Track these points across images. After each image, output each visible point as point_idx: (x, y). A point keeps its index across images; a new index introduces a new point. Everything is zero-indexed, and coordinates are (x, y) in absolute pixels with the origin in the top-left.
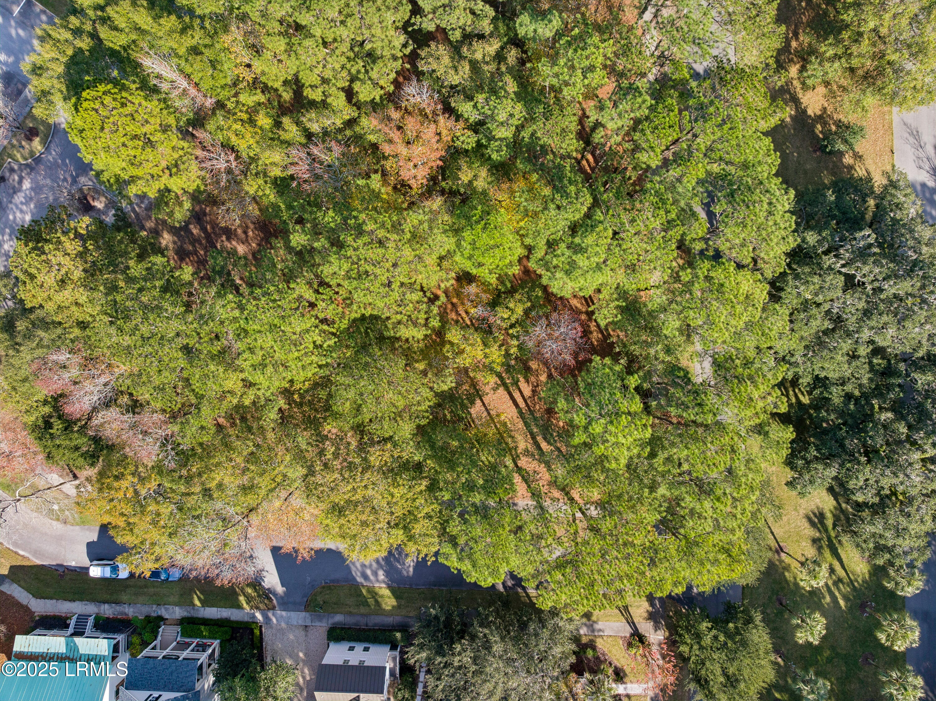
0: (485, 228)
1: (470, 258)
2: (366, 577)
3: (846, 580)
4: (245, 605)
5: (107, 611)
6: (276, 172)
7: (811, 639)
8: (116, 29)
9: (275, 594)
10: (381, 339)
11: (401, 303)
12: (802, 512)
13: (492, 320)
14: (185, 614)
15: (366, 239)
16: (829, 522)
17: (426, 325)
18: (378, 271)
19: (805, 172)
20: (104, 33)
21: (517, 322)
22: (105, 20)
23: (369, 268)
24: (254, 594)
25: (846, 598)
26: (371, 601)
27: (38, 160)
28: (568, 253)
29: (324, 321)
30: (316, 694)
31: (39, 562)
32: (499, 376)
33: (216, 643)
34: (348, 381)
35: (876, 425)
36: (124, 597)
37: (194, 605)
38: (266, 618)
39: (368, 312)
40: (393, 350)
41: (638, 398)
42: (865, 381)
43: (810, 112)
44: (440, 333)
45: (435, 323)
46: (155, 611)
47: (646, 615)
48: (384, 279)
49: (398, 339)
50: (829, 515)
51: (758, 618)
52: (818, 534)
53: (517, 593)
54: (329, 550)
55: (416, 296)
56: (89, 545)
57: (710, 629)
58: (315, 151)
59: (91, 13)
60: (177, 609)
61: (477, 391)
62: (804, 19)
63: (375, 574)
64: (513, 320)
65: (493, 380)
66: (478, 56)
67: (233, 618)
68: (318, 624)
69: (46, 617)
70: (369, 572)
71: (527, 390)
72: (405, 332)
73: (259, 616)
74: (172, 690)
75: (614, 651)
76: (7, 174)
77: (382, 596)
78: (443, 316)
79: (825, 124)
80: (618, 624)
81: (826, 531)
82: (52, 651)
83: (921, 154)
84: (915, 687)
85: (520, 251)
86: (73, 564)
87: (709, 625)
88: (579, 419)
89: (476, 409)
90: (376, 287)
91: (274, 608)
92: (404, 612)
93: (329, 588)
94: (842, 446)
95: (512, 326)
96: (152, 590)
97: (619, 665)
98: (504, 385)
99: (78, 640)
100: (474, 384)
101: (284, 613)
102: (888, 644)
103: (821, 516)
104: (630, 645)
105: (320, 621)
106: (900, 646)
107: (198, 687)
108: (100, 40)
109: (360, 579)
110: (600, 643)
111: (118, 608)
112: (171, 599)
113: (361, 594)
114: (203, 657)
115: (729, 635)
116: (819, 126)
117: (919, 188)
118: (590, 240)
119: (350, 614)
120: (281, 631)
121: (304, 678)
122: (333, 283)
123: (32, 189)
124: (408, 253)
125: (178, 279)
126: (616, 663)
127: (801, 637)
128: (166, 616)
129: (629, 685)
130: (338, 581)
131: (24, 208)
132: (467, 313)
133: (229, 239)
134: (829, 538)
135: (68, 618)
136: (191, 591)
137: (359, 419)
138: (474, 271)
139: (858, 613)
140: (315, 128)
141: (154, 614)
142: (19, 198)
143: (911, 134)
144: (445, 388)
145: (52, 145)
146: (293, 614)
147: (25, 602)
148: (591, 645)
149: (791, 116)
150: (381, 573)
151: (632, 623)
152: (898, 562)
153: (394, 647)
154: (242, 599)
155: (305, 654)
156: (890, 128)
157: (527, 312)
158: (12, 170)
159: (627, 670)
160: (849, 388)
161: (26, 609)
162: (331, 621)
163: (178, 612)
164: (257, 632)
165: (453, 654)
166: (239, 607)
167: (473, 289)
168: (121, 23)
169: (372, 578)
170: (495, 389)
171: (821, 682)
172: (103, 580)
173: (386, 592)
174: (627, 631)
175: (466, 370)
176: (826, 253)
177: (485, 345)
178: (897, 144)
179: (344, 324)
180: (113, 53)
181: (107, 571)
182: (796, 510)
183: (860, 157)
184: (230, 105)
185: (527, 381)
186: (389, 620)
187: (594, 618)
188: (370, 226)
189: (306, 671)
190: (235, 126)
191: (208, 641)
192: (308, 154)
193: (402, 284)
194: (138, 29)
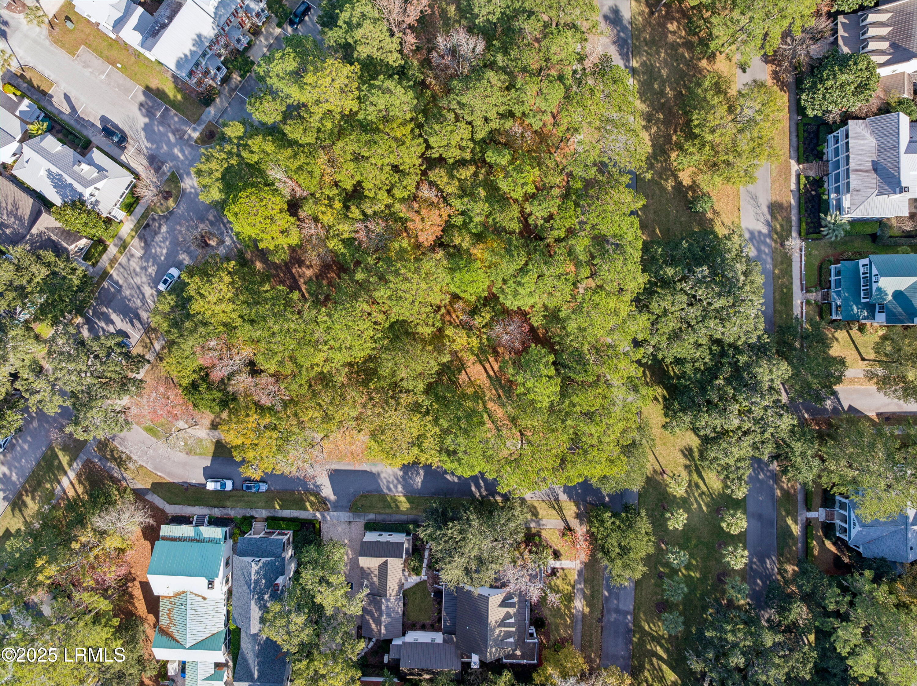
0: (468, 271)
1: (459, 287)
2: (389, 489)
3: (707, 493)
4: (309, 508)
5: (217, 512)
6: (346, 236)
7: (677, 526)
8: (252, 152)
9: (329, 501)
10: (407, 333)
11: (419, 313)
12: (678, 447)
13: (472, 323)
14: (269, 514)
15: (401, 278)
16: (696, 454)
17: (433, 325)
18: (407, 296)
19: (681, 223)
20: (244, 154)
21: (486, 324)
22: (245, 146)
23: (403, 294)
24: (316, 501)
25: (707, 505)
26: (393, 505)
27: (171, 213)
28: (514, 285)
29: (375, 323)
30: (360, 559)
31: (171, 480)
32: (477, 356)
33: (291, 532)
34: (389, 357)
35: (712, 388)
36: (229, 504)
37: (275, 508)
38: (323, 516)
39: (401, 318)
40: (415, 339)
41: (553, 368)
42: (707, 360)
43: (684, 183)
44: (440, 330)
45: (438, 324)
46: (249, 512)
47: (574, 515)
48: (410, 300)
49: (418, 333)
50: (695, 450)
51: (643, 513)
52: (688, 463)
53: (489, 500)
54: (366, 472)
55: (428, 309)
56: (205, 469)
57: (611, 517)
58: (369, 225)
59: (235, 141)
60: (264, 511)
61: (462, 365)
62: (681, 122)
63: (396, 487)
64: (484, 323)
65: (472, 358)
66: (463, 177)
67: (301, 517)
68: (358, 520)
69: (177, 516)
70: (391, 486)
71: (496, 367)
72: (420, 330)
73: (318, 515)
74: (267, 557)
75: (553, 539)
76: (151, 222)
77: (400, 502)
78: (442, 319)
79: (694, 191)
80: (556, 521)
81: (694, 460)
82: (185, 535)
83: (759, 211)
84: (742, 556)
85: (487, 283)
86: (194, 481)
87: (610, 514)
88: (520, 379)
89: (462, 378)
90: (406, 304)
91: (328, 510)
92: (414, 512)
93: (365, 496)
94: (693, 401)
95: (483, 327)
96: (247, 499)
97: (556, 548)
98: (481, 362)
99: (201, 529)
100: (461, 360)
101: (335, 513)
102: (728, 530)
103: (690, 450)
104: (564, 534)
105: (359, 518)
106: (734, 531)
107: (283, 555)
108: (243, 159)
109: (385, 491)
110: (544, 534)
111: (224, 511)
112: (260, 504)
113: (387, 500)
114: (285, 538)
115: (622, 521)
116: (690, 193)
117: (756, 234)
118: (525, 280)
119: (379, 513)
120: (334, 526)
121: (348, 557)
122: (380, 301)
123: (167, 232)
124: (424, 286)
125: (291, 298)
126: (554, 546)
127: (672, 525)
128: (256, 516)
129: (563, 562)
130: (371, 492)
131: (162, 244)
132: (457, 316)
133: (300, 266)
134: (696, 466)
135: (190, 517)
136: (273, 499)
137: (394, 380)
138: (462, 295)
139: (715, 515)
140: (369, 212)
141: (248, 515)
142: (159, 238)
143: (752, 198)
144: (445, 361)
145: (181, 203)
146: (341, 514)
147: (161, 507)
148: (538, 534)
149: (672, 186)
150: (400, 488)
151: (565, 520)
152: (731, 476)
153: (408, 534)
154: (307, 504)
155: (349, 541)
156: (738, 193)
157: (492, 318)
158: (154, 220)
159: (562, 551)
160: (697, 364)
161: (162, 511)
162: (366, 518)
163: (264, 513)
164: (317, 526)
165: (448, 529)
166: (305, 509)
167: (461, 304)
168: (255, 149)
169: (393, 490)
170: (474, 364)
171: (682, 553)
172: (215, 491)
173: (403, 499)
174: (562, 525)
175: (456, 352)
176: (680, 281)
177: (468, 337)
178: (742, 204)
179: (387, 325)
180: (249, 165)
181: (218, 486)
182: (673, 446)
183: (718, 213)
184: (318, 195)
185: (496, 360)
186: (405, 518)
187: (540, 517)
188: (403, 271)
189: (350, 552)
190: (321, 208)
191: (286, 532)
192: (366, 227)
193: (420, 302)
194: (264, 152)
